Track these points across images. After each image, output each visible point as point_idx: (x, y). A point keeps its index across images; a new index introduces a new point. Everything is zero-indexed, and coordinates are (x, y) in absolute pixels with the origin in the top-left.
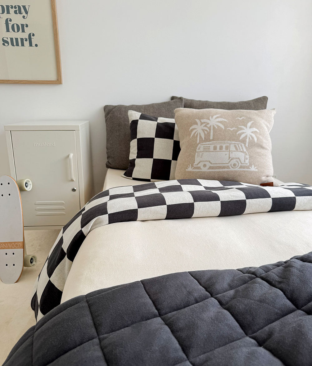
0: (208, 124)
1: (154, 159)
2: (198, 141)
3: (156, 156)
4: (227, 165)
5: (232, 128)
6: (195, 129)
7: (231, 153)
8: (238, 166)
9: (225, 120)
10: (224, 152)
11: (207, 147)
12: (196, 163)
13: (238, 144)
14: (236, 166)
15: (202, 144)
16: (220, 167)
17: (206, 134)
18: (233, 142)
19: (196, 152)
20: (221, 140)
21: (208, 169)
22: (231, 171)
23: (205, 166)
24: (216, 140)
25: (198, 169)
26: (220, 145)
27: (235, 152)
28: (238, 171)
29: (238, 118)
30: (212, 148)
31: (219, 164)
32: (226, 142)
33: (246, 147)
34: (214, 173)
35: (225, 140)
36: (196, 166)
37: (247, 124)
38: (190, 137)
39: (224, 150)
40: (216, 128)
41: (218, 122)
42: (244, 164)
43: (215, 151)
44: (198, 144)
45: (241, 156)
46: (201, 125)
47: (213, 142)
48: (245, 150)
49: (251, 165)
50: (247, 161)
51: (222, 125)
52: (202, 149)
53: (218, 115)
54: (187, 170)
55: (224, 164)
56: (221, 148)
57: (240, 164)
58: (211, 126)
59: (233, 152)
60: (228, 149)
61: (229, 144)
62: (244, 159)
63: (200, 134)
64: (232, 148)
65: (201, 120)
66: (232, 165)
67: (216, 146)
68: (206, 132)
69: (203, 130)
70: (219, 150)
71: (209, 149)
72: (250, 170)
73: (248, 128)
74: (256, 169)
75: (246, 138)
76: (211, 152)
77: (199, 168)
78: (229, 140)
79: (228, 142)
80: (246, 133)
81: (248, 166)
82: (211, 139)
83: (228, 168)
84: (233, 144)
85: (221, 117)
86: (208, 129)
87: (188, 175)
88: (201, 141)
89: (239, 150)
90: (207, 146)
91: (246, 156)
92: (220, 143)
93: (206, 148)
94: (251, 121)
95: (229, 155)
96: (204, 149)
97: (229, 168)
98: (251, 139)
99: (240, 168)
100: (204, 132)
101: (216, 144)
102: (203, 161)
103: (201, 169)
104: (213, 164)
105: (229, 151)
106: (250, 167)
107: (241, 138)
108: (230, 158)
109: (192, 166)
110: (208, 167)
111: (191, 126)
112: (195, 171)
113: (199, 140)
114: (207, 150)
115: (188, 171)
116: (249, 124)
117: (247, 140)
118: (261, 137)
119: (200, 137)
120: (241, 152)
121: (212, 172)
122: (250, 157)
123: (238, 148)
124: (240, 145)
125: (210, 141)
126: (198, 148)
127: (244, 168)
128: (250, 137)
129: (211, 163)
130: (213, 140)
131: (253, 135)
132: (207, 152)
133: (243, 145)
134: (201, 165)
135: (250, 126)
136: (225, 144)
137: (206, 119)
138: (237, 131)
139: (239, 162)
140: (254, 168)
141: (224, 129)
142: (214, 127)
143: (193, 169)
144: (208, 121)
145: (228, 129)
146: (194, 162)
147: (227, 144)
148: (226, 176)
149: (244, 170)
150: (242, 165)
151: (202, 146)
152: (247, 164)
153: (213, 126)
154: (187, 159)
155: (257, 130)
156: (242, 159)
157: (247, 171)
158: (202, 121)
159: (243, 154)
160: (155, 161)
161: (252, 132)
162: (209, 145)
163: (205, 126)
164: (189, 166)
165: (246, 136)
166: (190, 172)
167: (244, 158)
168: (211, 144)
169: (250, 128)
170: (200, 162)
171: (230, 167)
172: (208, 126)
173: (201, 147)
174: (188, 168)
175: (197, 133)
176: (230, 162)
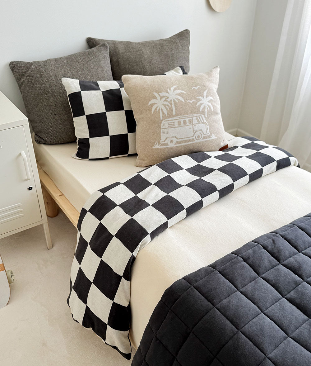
0: (168, 98)
1: (110, 136)
2: (161, 118)
3: (112, 133)
4: (192, 138)
5: (191, 101)
6: (155, 104)
7: (195, 126)
8: (201, 137)
9: (183, 92)
10: (188, 126)
11: (172, 123)
12: (163, 139)
13: (199, 116)
14: (200, 138)
15: (166, 120)
16: (186, 141)
17: (168, 109)
18: (195, 115)
19: (161, 129)
20: (184, 115)
21: (175, 144)
22: (196, 143)
23: (172, 141)
24: (180, 115)
25: (165, 146)
26: (184, 119)
27: (198, 125)
28: (202, 141)
29: (194, 88)
30: (176, 124)
31: (185, 138)
32: (189, 116)
33: (205, 117)
34: (181, 147)
35: (187, 114)
36: (163, 143)
37: (203, 93)
38: (151, 112)
39: (188, 124)
40: (177, 101)
41: (177, 94)
42: (206, 134)
43: (180, 126)
44: (162, 121)
45: (202, 127)
46: (161, 99)
47: (176, 117)
48: (205, 121)
49: (211, 134)
50: (208, 131)
51: (182, 98)
52: (166, 126)
53: (175, 86)
54: (153, 147)
55: (189, 137)
56: (185, 122)
57: (203, 135)
58: (171, 100)
59: (196, 125)
60: (191, 123)
61: (191, 117)
62: (205, 130)
63: (162, 109)
64: (195, 121)
65: (159, 93)
66: (196, 138)
67: (180, 121)
68: (168, 107)
69: (164, 105)
70: (183, 125)
71: (174, 125)
72: (210, 139)
73: (204, 98)
74: (216, 136)
75: (205, 109)
76: (176, 127)
77: (167, 144)
78: (191, 113)
79: (190, 116)
80: (203, 103)
81: (209, 135)
82: (174, 114)
83: (193, 141)
84: (195, 117)
85: (178, 88)
86: (169, 104)
87: (156, 152)
88: (165, 117)
89: (200, 122)
90: (171, 121)
91: (207, 126)
92: (183, 118)
93: (171, 125)
94: (206, 90)
95: (193, 128)
96: (168, 125)
97: (195, 141)
98: (208, 108)
99: (203, 139)
100: (166, 107)
101: (180, 119)
102: (170, 137)
103: (169, 145)
104: (180, 139)
105: (193, 125)
106: (211, 136)
107: (201, 110)
108: (194, 131)
109: (159, 143)
110: (174, 142)
111: (149, 100)
112: (163, 148)
113: (163, 116)
114: (171, 126)
115: (155, 149)
116: (205, 93)
117: (206, 110)
118: (215, 104)
119: (163, 112)
120: (202, 123)
121: (179, 146)
122: (210, 126)
123: (199, 120)
124: (200, 117)
125: (173, 116)
126: (162, 125)
127: (206, 138)
128: (208, 107)
129: (178, 139)
130: (176, 115)
131: (210, 104)
132: (172, 128)
133: (203, 116)
134: (168, 141)
135: (206, 96)
136: (187, 118)
137: (165, 92)
138: (197, 103)
139: (202, 134)
140: (214, 136)
141: (184, 102)
142: (175, 102)
143: (161, 146)
144: (166, 94)
145: (188, 102)
146: (161, 140)
147: (190, 117)
148: (192, 148)
149: (207, 140)
150: (204, 135)
151: (167, 122)
152: (208, 134)
153: (174, 100)
154: (152, 136)
155: (212, 98)
156: (204, 130)
157: (209, 140)
158: (162, 94)
159: (204, 125)
160: (112, 137)
161: (209, 102)
162: (173, 121)
163: (166, 100)
164: (155, 143)
165: (205, 107)
166: (158, 149)
167: (205, 128)
168: (175, 120)
169: (206, 97)
170: (166, 139)
171: (195, 139)
172: (169, 100)
173: (165, 124)
174: (155, 145)
175: (158, 109)
176: (194, 134)
